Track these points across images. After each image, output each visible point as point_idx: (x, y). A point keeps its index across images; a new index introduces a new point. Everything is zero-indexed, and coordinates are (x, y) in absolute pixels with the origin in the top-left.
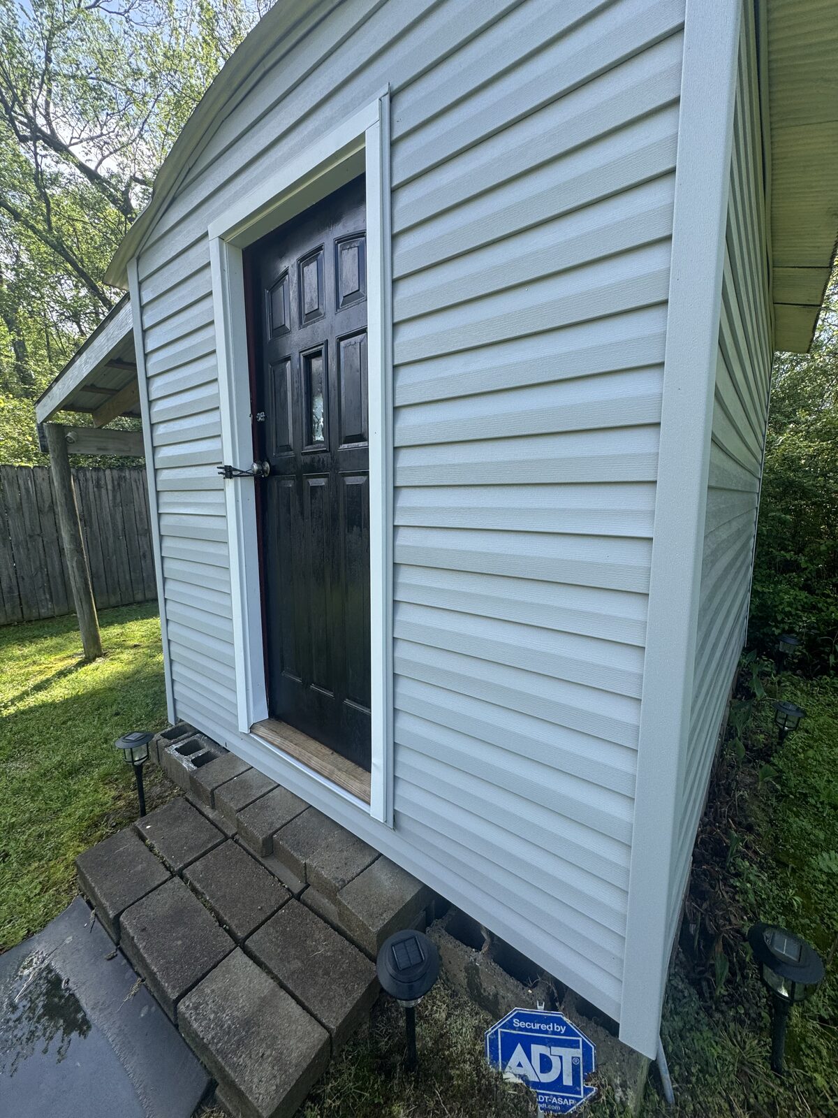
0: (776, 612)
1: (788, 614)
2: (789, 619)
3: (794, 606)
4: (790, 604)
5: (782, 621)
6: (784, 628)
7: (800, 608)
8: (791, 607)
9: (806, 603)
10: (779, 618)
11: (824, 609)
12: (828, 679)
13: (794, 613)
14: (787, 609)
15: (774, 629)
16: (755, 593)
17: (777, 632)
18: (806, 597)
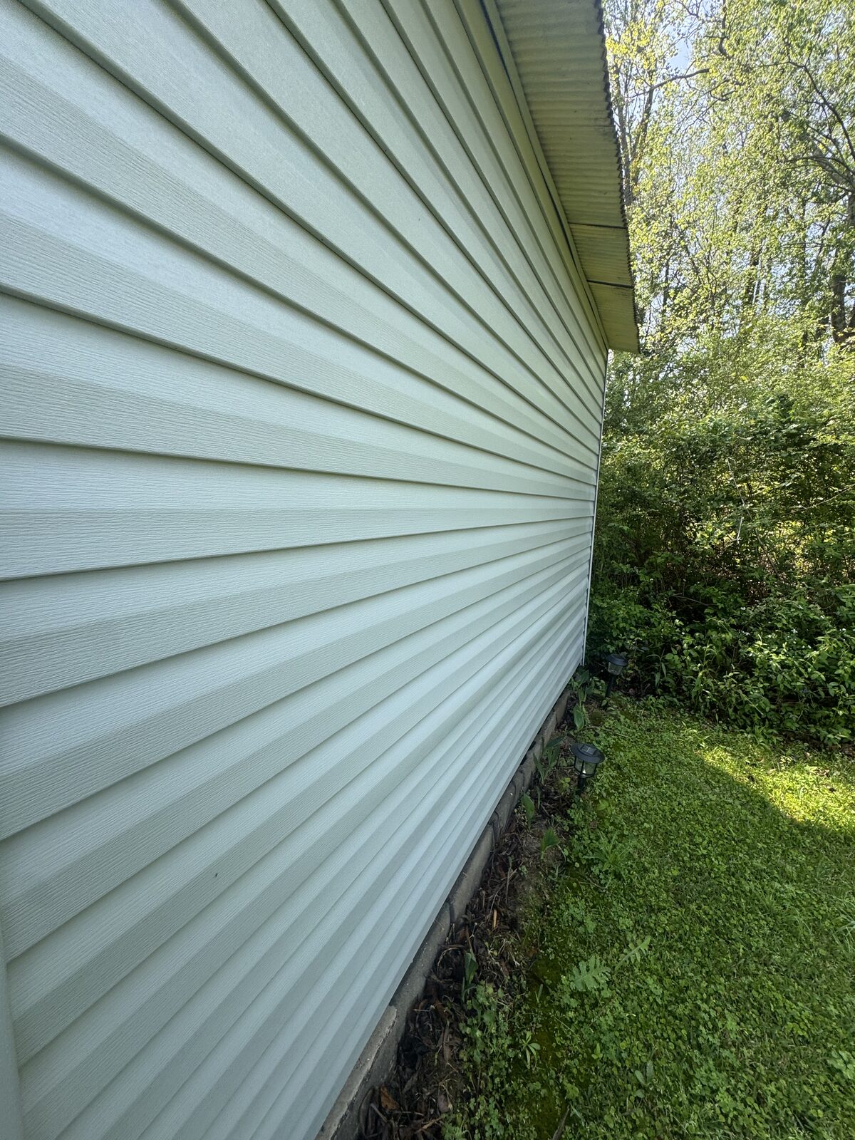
0: (612, 628)
1: (623, 630)
2: (623, 636)
3: (629, 621)
4: (624, 620)
5: (617, 638)
6: (618, 646)
7: (634, 623)
8: (626, 623)
9: (640, 618)
10: (615, 634)
11: (656, 624)
12: (654, 700)
13: (628, 629)
14: (622, 625)
15: (609, 646)
16: (593, 607)
17: (612, 649)
18: (641, 612)
